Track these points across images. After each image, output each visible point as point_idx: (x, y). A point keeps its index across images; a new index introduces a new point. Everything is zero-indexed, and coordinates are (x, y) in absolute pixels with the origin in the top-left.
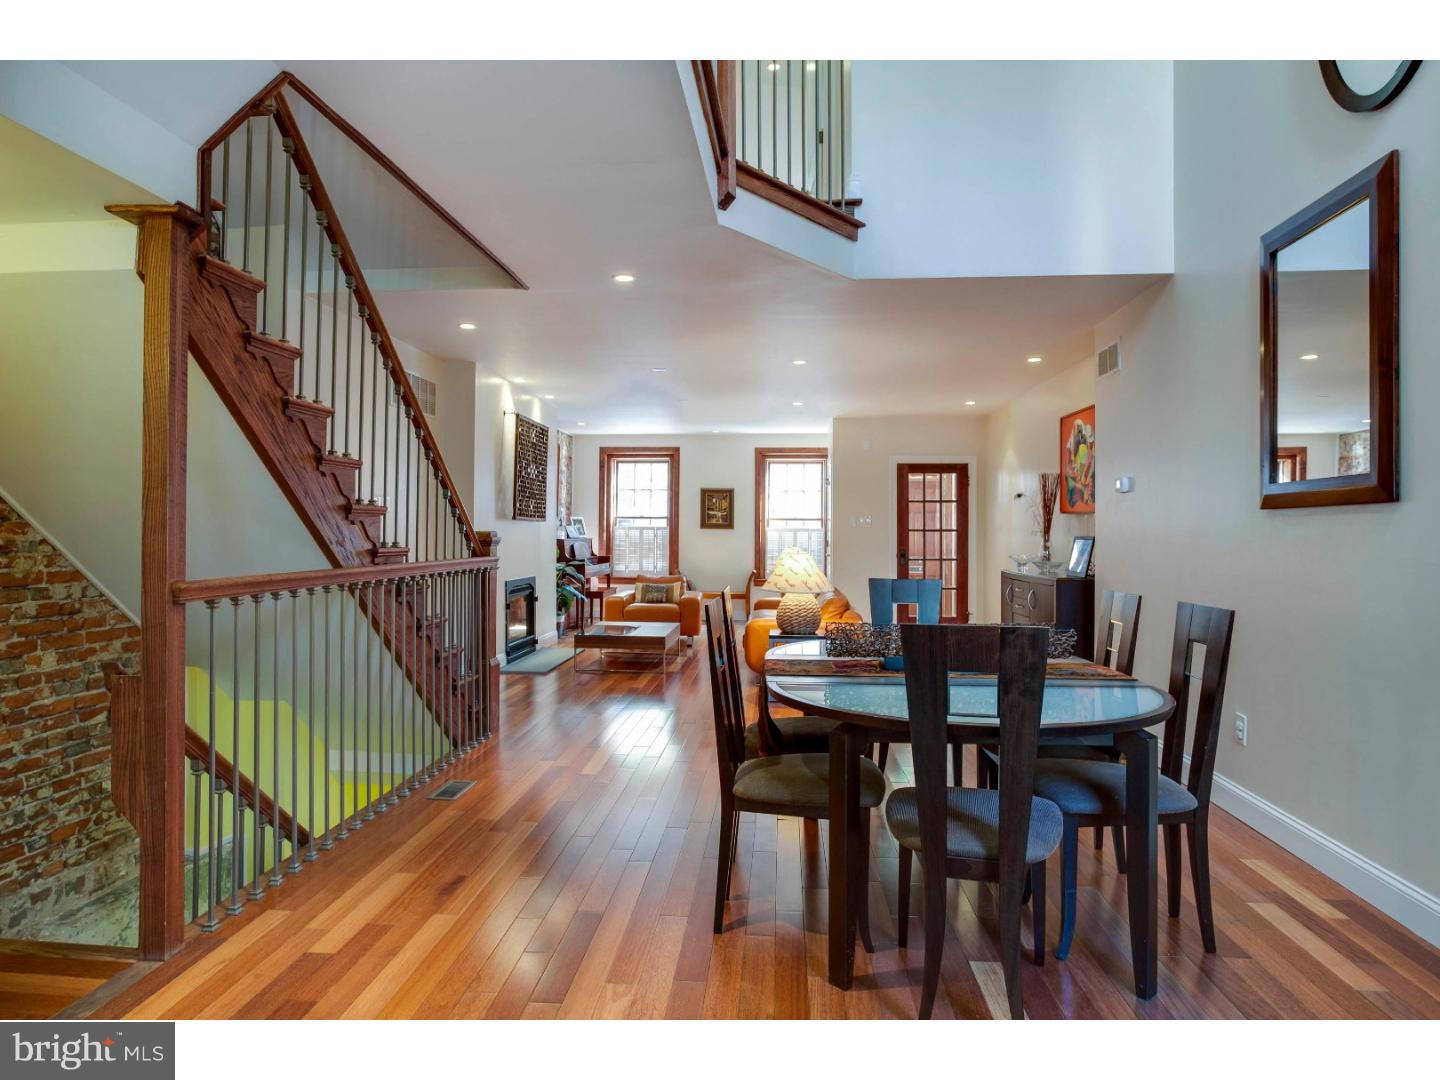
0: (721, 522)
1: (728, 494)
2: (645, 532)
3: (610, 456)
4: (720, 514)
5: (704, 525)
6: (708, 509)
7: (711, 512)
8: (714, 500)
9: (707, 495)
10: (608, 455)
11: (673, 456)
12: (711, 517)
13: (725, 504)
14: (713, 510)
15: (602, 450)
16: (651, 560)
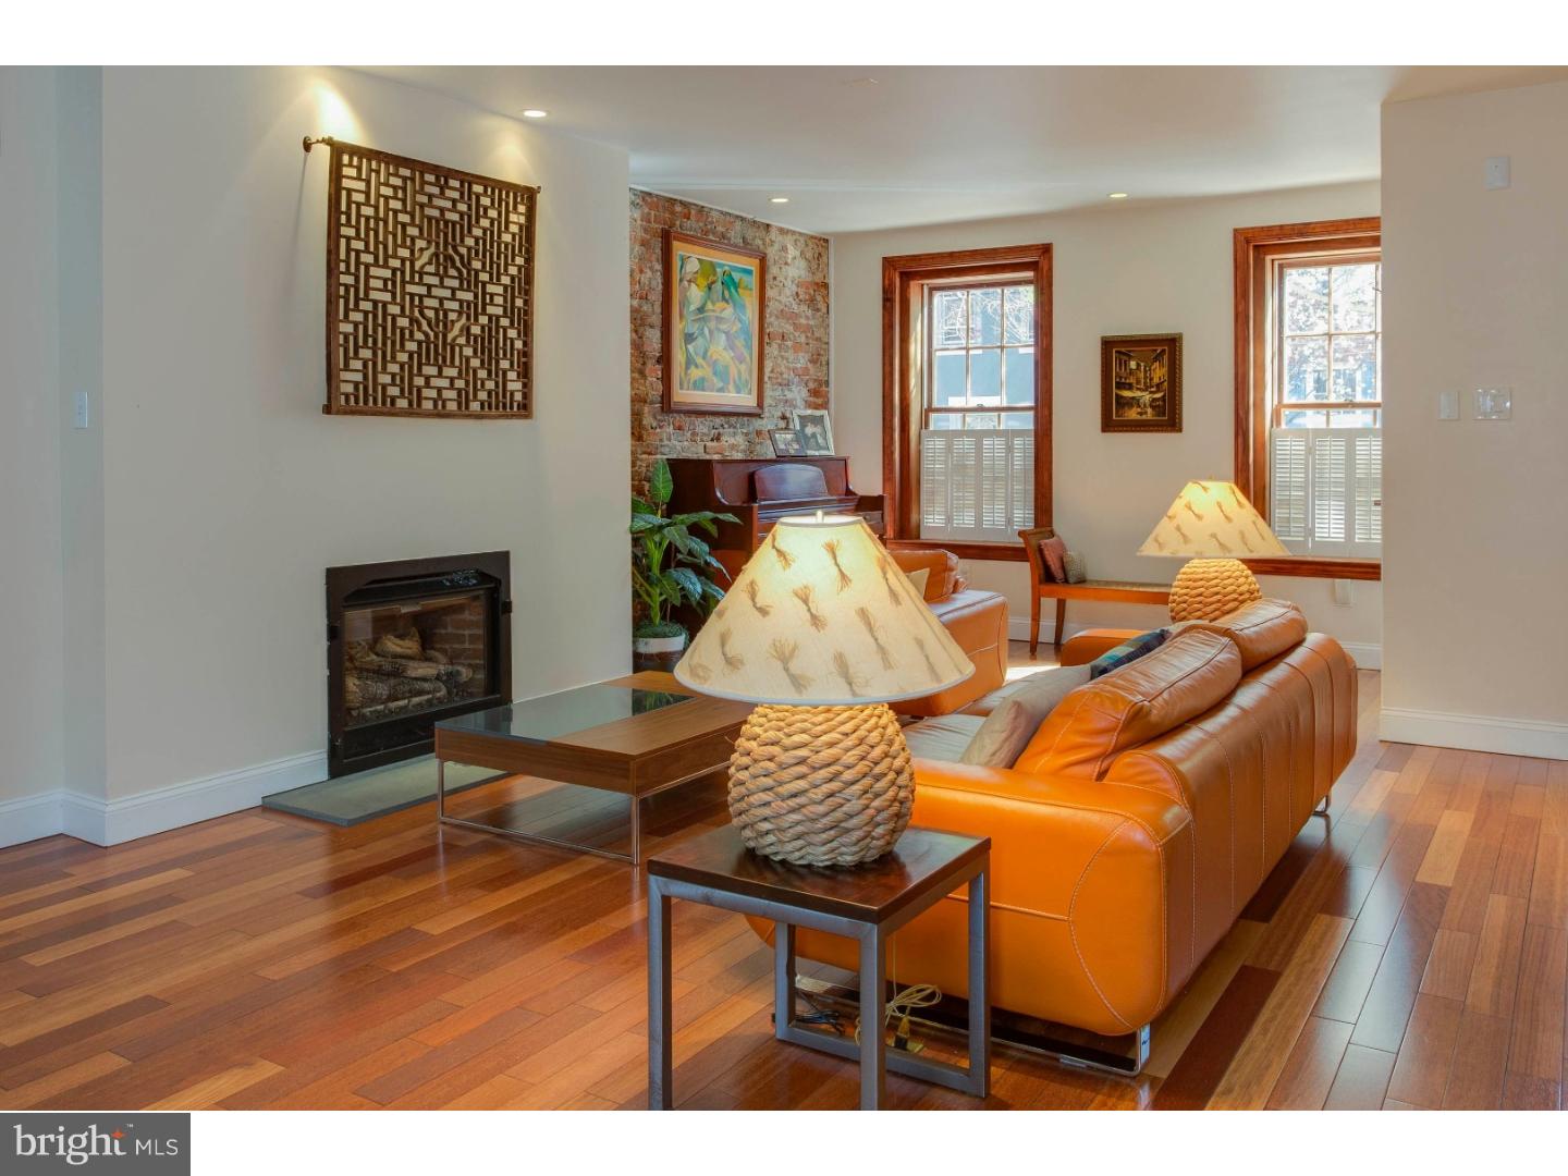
0: (1150, 414)
1: (1168, 348)
2: (987, 442)
3: (907, 277)
4: (1146, 397)
5: (1109, 424)
6: (1120, 386)
7: (1127, 394)
8: (1133, 365)
9: (1115, 350)
10: (902, 274)
11: (1035, 264)
12: (1123, 403)
13: (1159, 373)
14: (1130, 387)
15: (889, 263)
16: (1000, 506)
